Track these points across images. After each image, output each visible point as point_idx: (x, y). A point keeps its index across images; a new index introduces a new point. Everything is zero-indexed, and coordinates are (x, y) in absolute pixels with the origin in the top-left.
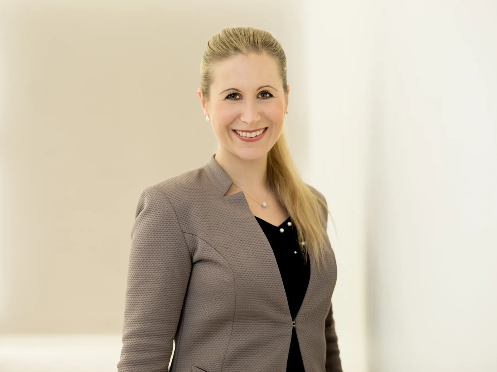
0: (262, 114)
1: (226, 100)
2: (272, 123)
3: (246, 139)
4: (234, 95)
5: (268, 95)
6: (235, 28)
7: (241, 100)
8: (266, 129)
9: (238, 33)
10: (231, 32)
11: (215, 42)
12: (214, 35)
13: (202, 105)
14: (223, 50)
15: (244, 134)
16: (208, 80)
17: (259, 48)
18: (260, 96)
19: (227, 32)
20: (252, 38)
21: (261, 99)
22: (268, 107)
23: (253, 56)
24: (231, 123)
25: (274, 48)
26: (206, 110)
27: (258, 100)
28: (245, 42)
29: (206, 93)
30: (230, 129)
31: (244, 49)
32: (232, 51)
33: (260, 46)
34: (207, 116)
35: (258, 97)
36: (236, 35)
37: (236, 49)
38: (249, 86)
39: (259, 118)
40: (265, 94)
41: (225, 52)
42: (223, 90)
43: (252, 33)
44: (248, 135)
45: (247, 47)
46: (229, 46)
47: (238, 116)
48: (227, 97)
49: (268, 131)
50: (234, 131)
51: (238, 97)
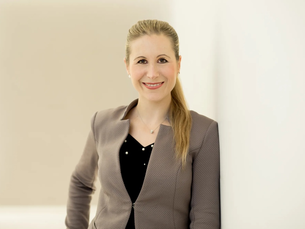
0: (160, 73)
1: (138, 64)
2: (166, 79)
3: (150, 87)
4: (143, 61)
5: (165, 61)
6: (146, 20)
7: (147, 64)
8: (163, 82)
9: (146, 23)
10: (143, 22)
11: (133, 29)
12: (133, 25)
13: (126, 68)
14: (136, 33)
15: (149, 85)
16: (128, 52)
17: (158, 31)
18: (160, 61)
19: (140, 22)
20: (154, 25)
21: (160, 63)
22: (164, 68)
23: (155, 36)
24: (141, 79)
25: (169, 32)
26: (129, 72)
27: (158, 64)
28: (150, 28)
29: (128, 60)
30: (141, 82)
31: (148, 32)
32: (141, 34)
33: (159, 30)
34: (129, 75)
35: (158, 62)
36: (145, 24)
37: (144, 32)
38: (151, 55)
39: (158, 75)
40: (162, 60)
41: (138, 34)
42: (136, 58)
43: (155, 22)
44: (152, 85)
45: (150, 31)
46: (140, 30)
47: (145, 74)
48: (139, 62)
49: (164, 84)
50: (144, 83)
51: (145, 62)
